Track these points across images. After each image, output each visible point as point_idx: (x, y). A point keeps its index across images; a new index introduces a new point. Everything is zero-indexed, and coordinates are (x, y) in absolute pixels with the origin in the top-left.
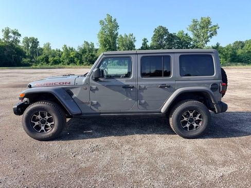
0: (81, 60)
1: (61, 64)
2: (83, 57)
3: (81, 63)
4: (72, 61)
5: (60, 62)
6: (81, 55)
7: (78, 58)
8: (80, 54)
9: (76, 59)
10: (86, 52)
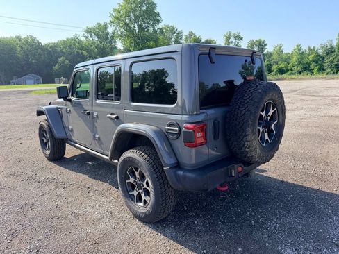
0: (321, 65)
1: (289, 73)
2: (326, 61)
3: (322, 69)
4: (306, 69)
5: (288, 71)
6: (323, 58)
7: (317, 62)
8: (321, 57)
9: (312, 66)
10: (333, 52)
